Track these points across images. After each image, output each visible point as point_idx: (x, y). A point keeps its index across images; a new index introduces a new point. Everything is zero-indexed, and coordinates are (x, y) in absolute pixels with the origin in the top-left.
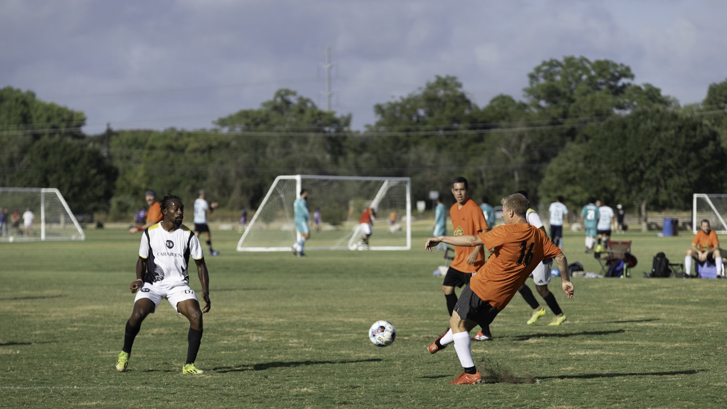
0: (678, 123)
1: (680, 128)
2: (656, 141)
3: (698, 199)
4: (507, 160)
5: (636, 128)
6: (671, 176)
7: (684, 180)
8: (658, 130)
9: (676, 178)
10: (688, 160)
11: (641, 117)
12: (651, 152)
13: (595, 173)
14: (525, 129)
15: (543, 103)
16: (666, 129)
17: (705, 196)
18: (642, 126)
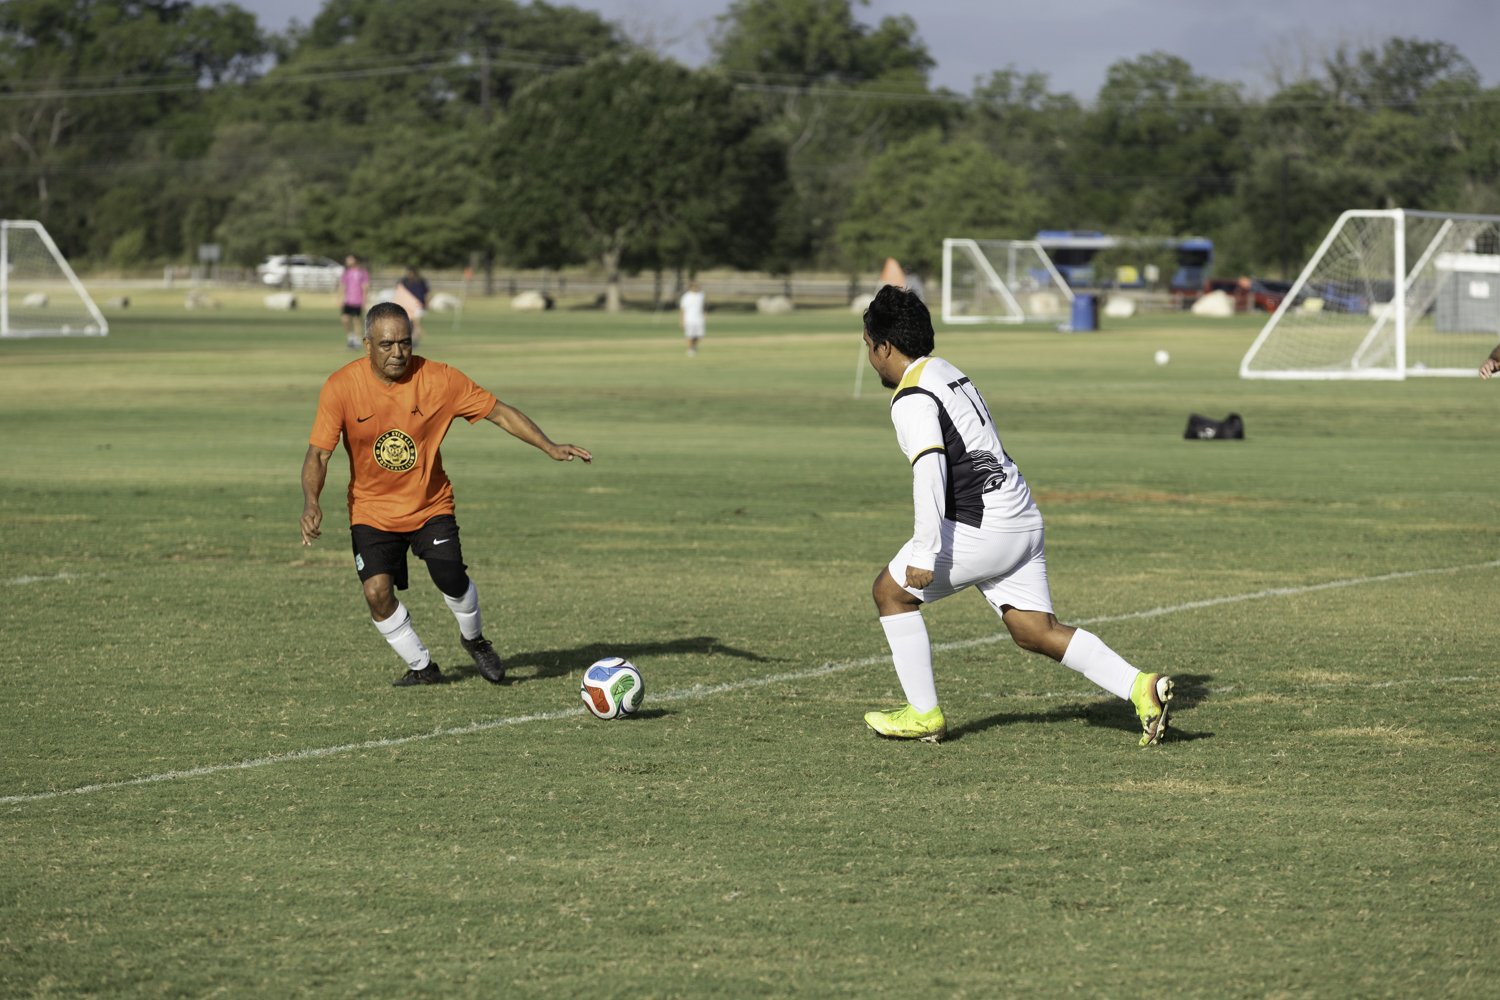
0: (694, 89)
1: (700, 98)
2: (655, 125)
3: (955, 249)
4: (24, 158)
5: (607, 97)
6: (683, 197)
7: (709, 206)
8: (654, 100)
9: (694, 202)
10: (721, 166)
11: (612, 75)
12: (645, 148)
13: (521, 190)
14: (57, 93)
15: (20, 38)
16: (672, 100)
17: (970, 245)
18: (620, 95)
